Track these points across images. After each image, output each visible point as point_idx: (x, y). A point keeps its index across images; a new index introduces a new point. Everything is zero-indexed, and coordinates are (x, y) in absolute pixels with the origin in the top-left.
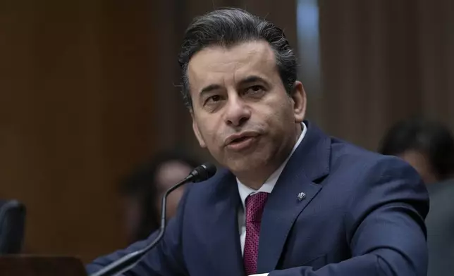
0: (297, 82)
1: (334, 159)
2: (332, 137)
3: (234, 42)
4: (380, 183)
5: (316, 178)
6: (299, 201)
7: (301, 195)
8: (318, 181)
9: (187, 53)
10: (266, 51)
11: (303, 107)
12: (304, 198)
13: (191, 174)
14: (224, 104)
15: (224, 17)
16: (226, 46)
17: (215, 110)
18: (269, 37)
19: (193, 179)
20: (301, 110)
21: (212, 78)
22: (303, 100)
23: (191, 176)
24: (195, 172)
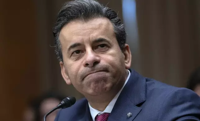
0: (126, 45)
1: (148, 92)
2: (146, 78)
3: (89, 18)
4: (177, 104)
5: (138, 103)
6: (128, 118)
7: (129, 114)
8: (139, 105)
9: (60, 25)
10: (108, 24)
11: (129, 59)
12: (131, 116)
13: (60, 103)
14: (83, 55)
15: (83, 2)
16: (85, 20)
17: (77, 59)
18: (110, 16)
19: (62, 107)
20: (129, 62)
21: (76, 39)
22: (130, 56)
23: (60, 104)
24: (63, 102)
